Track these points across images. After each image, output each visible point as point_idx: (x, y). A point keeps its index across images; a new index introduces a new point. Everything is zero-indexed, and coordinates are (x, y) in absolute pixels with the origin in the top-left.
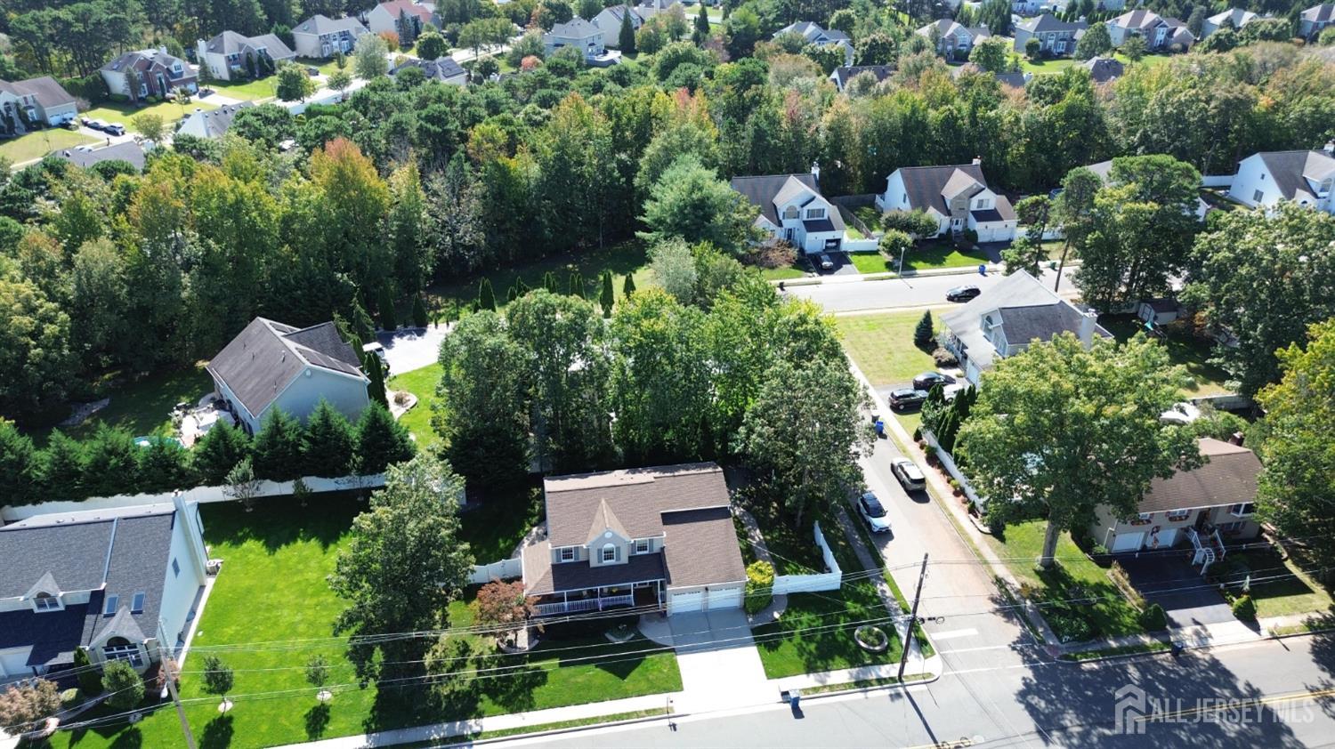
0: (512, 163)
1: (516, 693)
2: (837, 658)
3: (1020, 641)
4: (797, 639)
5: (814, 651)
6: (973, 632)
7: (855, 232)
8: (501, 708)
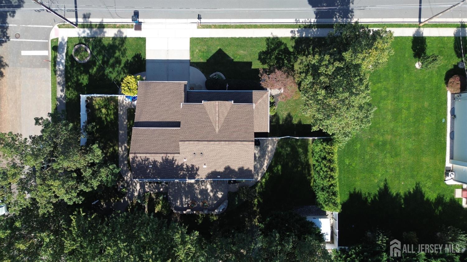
1: (274, 49)
2: (107, 45)
4: (123, 61)
5: (117, 51)
8: (283, 41)
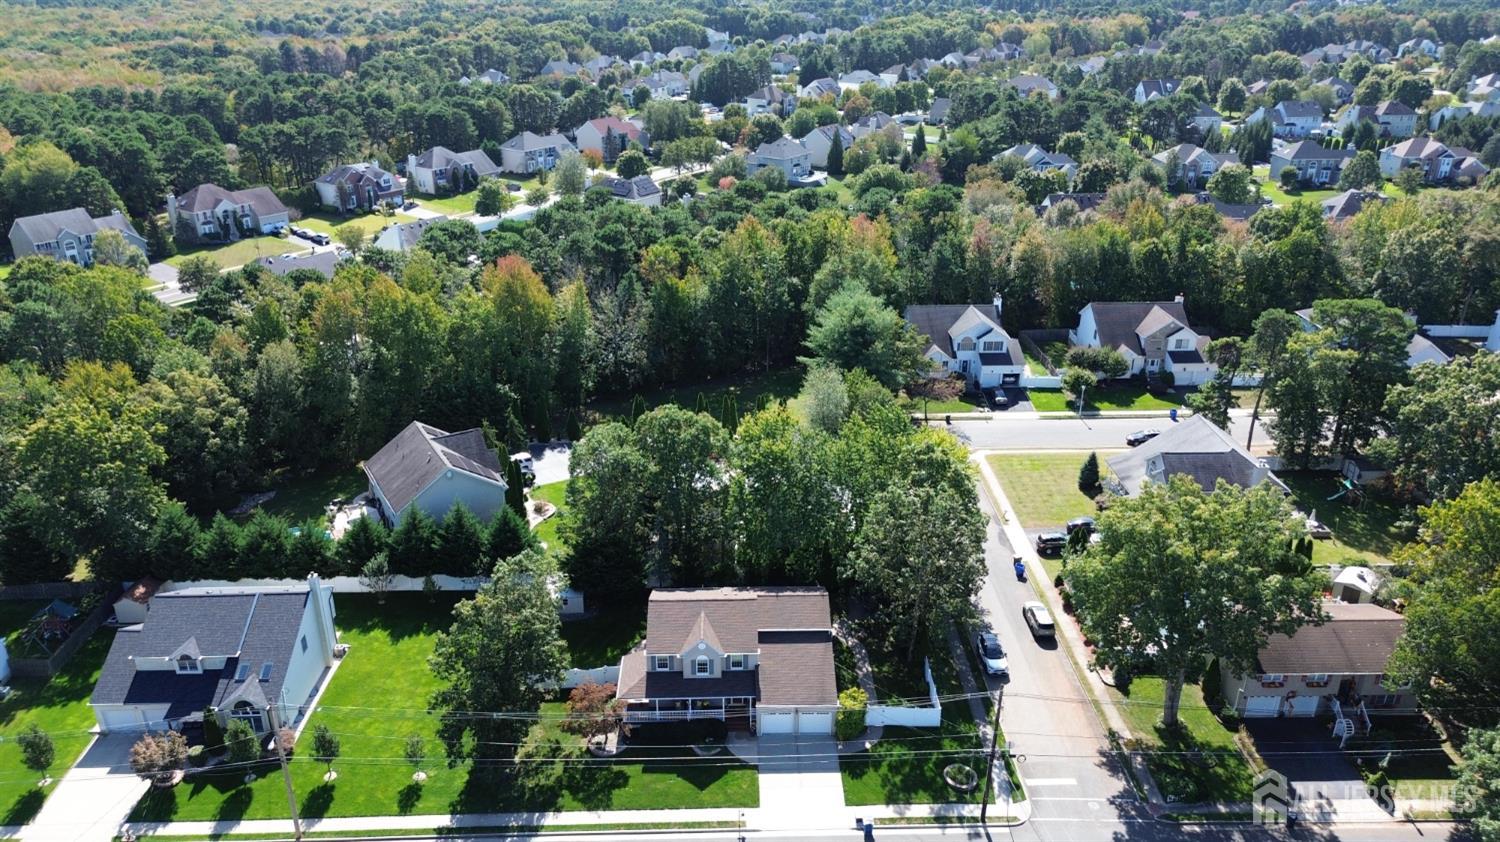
0: (681, 284)
1: (597, 792)
2: (921, 793)
3: (1122, 796)
4: (884, 769)
5: (899, 784)
6: (1072, 781)
7: (1040, 368)
8: (579, 805)
